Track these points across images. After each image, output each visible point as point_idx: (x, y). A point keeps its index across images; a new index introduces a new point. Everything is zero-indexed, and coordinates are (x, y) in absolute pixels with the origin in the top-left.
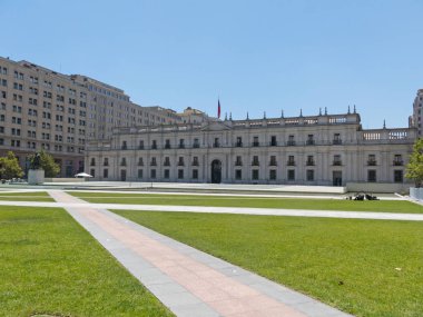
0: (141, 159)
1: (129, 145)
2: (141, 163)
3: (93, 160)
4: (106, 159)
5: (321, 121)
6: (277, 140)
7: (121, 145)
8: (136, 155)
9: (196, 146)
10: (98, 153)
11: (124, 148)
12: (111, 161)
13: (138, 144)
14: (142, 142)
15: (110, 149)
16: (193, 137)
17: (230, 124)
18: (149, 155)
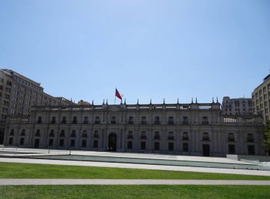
0: (52, 131)
1: (43, 120)
2: (52, 134)
3: (13, 130)
4: (24, 130)
5: (194, 107)
6: (160, 120)
7: (37, 119)
8: (48, 128)
9: (97, 123)
10: (17, 125)
11: (40, 122)
12: (27, 132)
13: (51, 119)
14: (54, 118)
15: (28, 123)
16: (95, 116)
17: (124, 107)
18: (59, 129)
